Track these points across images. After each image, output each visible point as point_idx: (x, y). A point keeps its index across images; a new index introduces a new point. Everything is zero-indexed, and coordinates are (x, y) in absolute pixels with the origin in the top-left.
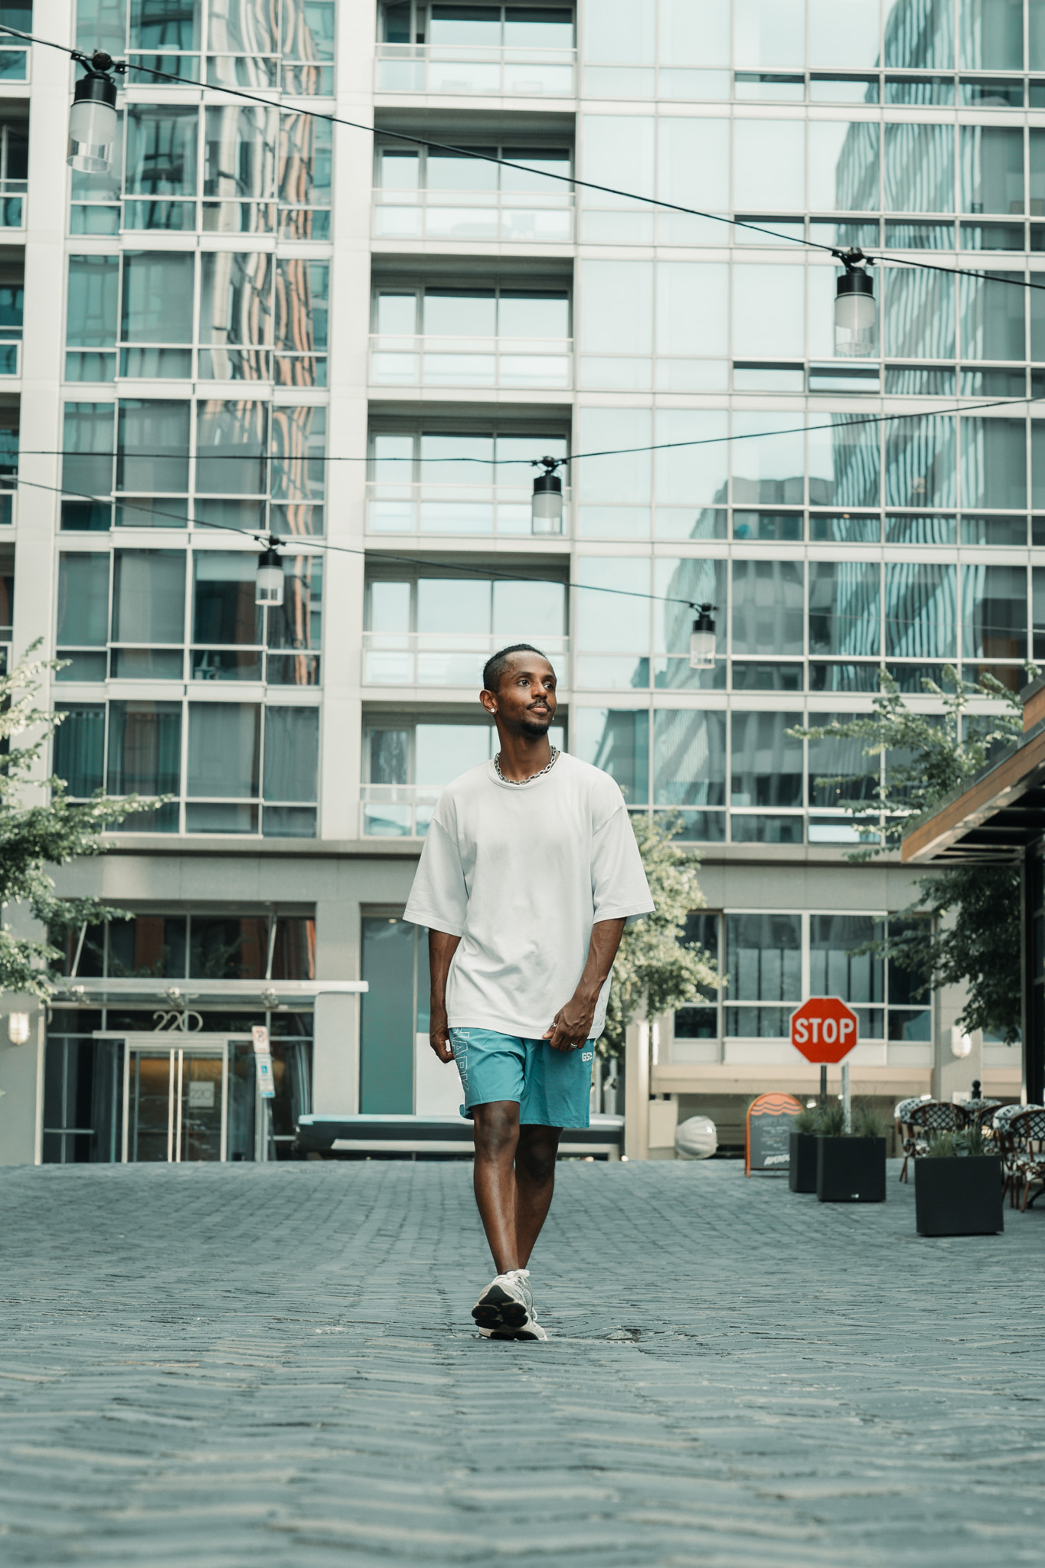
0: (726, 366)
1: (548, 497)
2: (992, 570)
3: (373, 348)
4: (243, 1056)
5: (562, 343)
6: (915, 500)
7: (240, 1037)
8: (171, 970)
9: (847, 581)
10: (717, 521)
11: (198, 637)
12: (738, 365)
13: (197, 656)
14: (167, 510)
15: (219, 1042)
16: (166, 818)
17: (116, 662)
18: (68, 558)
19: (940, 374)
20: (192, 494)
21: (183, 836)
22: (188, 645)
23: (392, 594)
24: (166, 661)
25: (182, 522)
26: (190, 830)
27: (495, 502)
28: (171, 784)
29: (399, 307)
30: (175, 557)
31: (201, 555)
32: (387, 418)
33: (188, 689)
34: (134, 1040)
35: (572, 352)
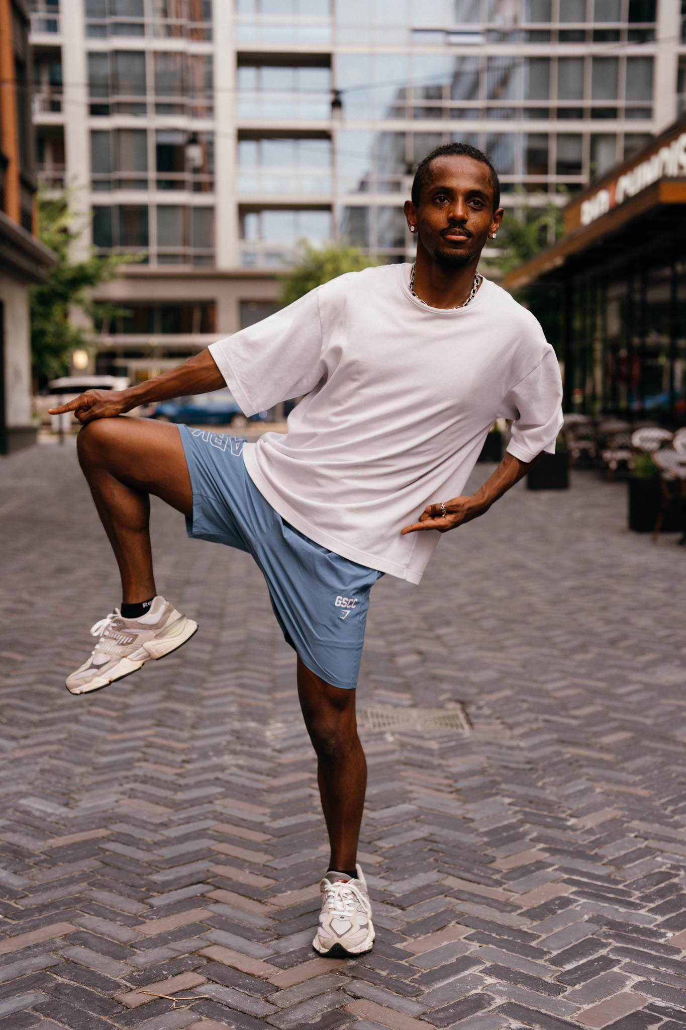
0: (407, 32)
2: (531, 136)
3: (236, 23)
5: (327, 19)
6: (493, 97)
12: (415, 30)
13: (157, 181)
14: (138, 108)
16: (145, 260)
17: (121, 184)
18: (94, 133)
20: (151, 98)
21: (154, 267)
22: (152, 175)
23: (249, 148)
24: (142, 184)
25: (145, 113)
26: (157, 264)
27: (297, 103)
28: (147, 244)
30: (143, 132)
31: (158, 131)
32: (246, 59)
33: (153, 197)
34: (135, 365)
35: (334, 25)
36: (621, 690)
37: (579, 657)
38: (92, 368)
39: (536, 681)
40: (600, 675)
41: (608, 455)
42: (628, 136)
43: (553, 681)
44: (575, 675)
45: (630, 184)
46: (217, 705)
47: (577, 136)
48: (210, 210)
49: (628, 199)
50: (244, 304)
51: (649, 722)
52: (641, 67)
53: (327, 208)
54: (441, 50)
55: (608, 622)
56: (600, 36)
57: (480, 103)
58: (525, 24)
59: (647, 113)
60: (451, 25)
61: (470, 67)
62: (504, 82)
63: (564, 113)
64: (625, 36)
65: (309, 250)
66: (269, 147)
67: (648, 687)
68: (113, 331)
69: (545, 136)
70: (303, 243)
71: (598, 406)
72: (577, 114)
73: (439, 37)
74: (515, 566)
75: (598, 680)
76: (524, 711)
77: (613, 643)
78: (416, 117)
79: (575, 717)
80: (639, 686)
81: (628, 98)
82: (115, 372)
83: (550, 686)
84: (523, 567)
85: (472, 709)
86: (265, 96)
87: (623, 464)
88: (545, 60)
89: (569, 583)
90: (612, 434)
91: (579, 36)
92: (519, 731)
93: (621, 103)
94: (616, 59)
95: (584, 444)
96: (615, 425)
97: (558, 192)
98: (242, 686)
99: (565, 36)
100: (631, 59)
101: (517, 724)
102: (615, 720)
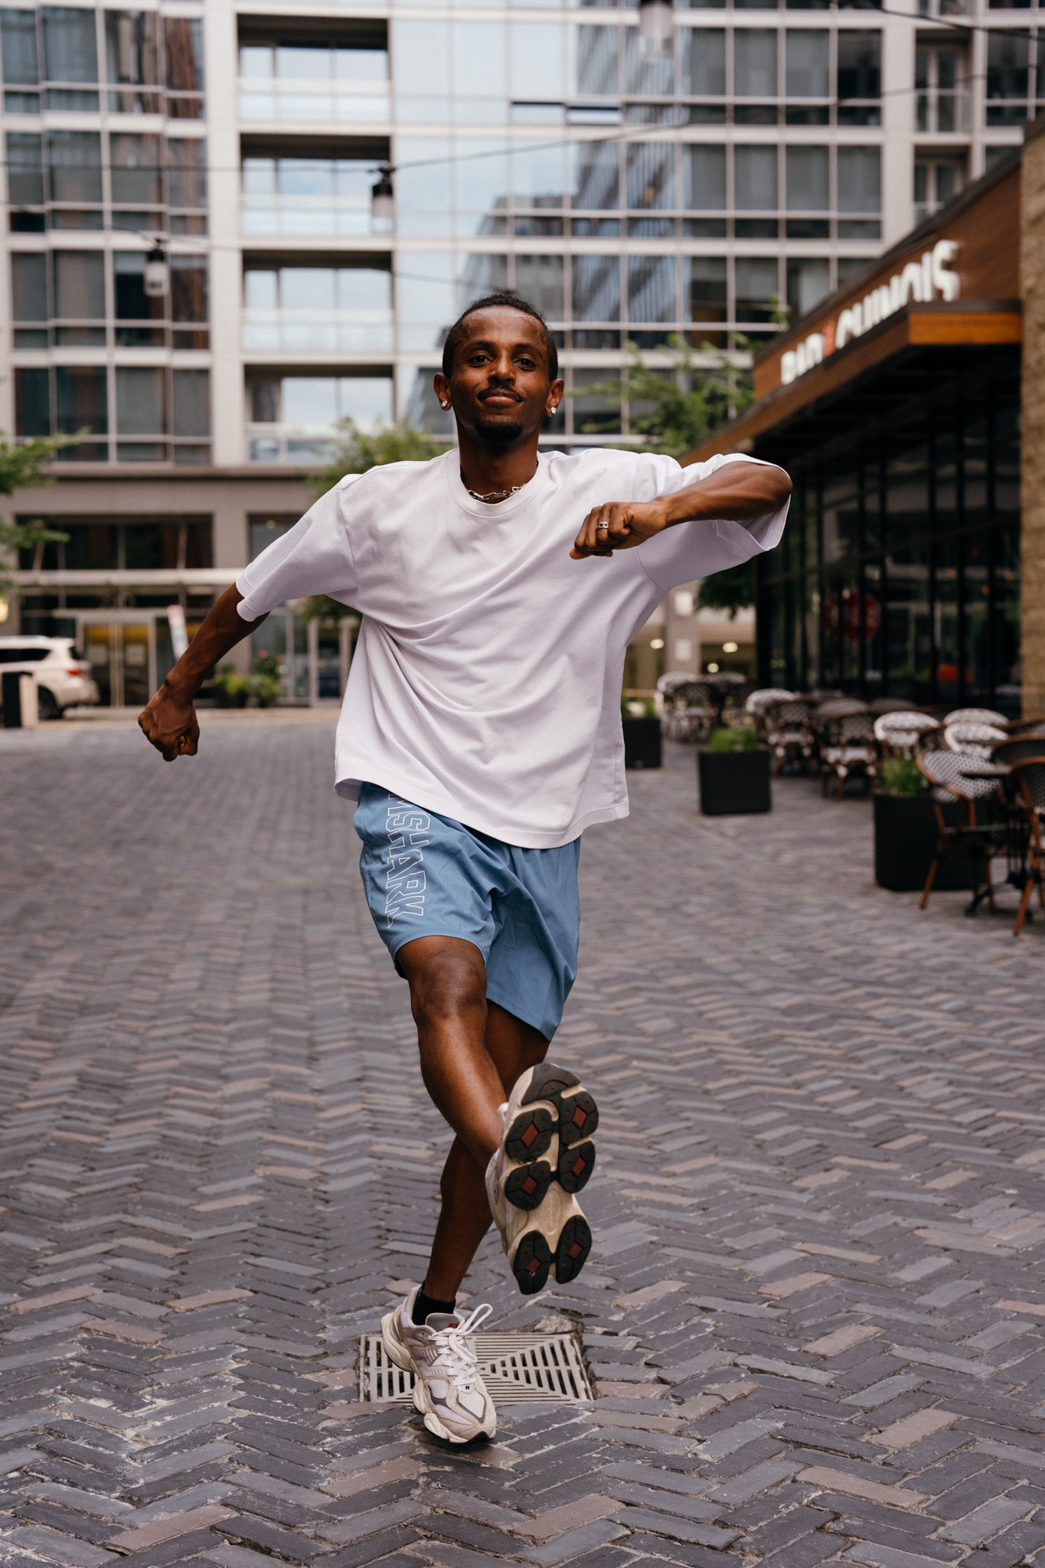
0: (504, 106)
1: (383, 201)
2: (696, 260)
3: (239, 91)
4: (163, 624)
5: (382, 86)
6: (641, 204)
7: (159, 612)
8: (110, 565)
9: (589, 269)
10: (498, 223)
11: (120, 314)
12: (517, 103)
13: (119, 331)
14: (90, 220)
15: (146, 617)
16: (100, 451)
17: (61, 336)
18: (18, 257)
19: (657, 111)
20: (107, 206)
21: (113, 465)
22: (110, 322)
23: (262, 280)
24: (95, 336)
25: (100, 227)
26: (120, 459)
27: (337, 211)
28: (101, 426)
29: (258, 57)
30: (96, 255)
31: (118, 254)
32: (254, 146)
33: (112, 356)
34: (84, 616)
35: (391, 94)
36: (910, 1274)
37: (814, 1180)
38: (16, 624)
39: (732, 1253)
40: (859, 1230)
41: (833, 755)
42: (843, 261)
43: (768, 1249)
44: (810, 1231)
45: (853, 322)
46: (40, 1341)
47: (770, 261)
48: (203, 374)
49: (853, 342)
50: (255, 519)
51: (981, 1370)
52: (860, 162)
53: (385, 371)
54: (559, 133)
55: (863, 1090)
56: (798, 116)
57: (621, 212)
58: (682, 96)
59: (872, 229)
60: (572, 96)
61: (606, 160)
62: (657, 183)
63: (746, 229)
64: (833, 116)
65: (356, 436)
66: (292, 277)
67: (965, 1263)
68: (50, 565)
69: (720, 261)
70: (346, 422)
71: (813, 676)
72: (768, 229)
73: (557, 113)
74: (685, 964)
75: (857, 1243)
76: (706, 1342)
77: (878, 1140)
78: (521, 233)
79: (820, 1361)
80: (946, 1261)
81: (840, 209)
82: (52, 629)
83: (760, 1266)
84: (698, 964)
85: (595, 1336)
86: (287, 200)
87: (857, 769)
88: (717, 149)
89: (783, 1001)
90: (840, 720)
91: (766, 115)
92: (699, 1406)
93: (833, 214)
94: (822, 149)
95: (791, 737)
96: (843, 706)
97: (739, 347)
98: (109, 1280)
99: (745, 115)
100: (845, 150)
101: (695, 1385)
102: (907, 1366)
